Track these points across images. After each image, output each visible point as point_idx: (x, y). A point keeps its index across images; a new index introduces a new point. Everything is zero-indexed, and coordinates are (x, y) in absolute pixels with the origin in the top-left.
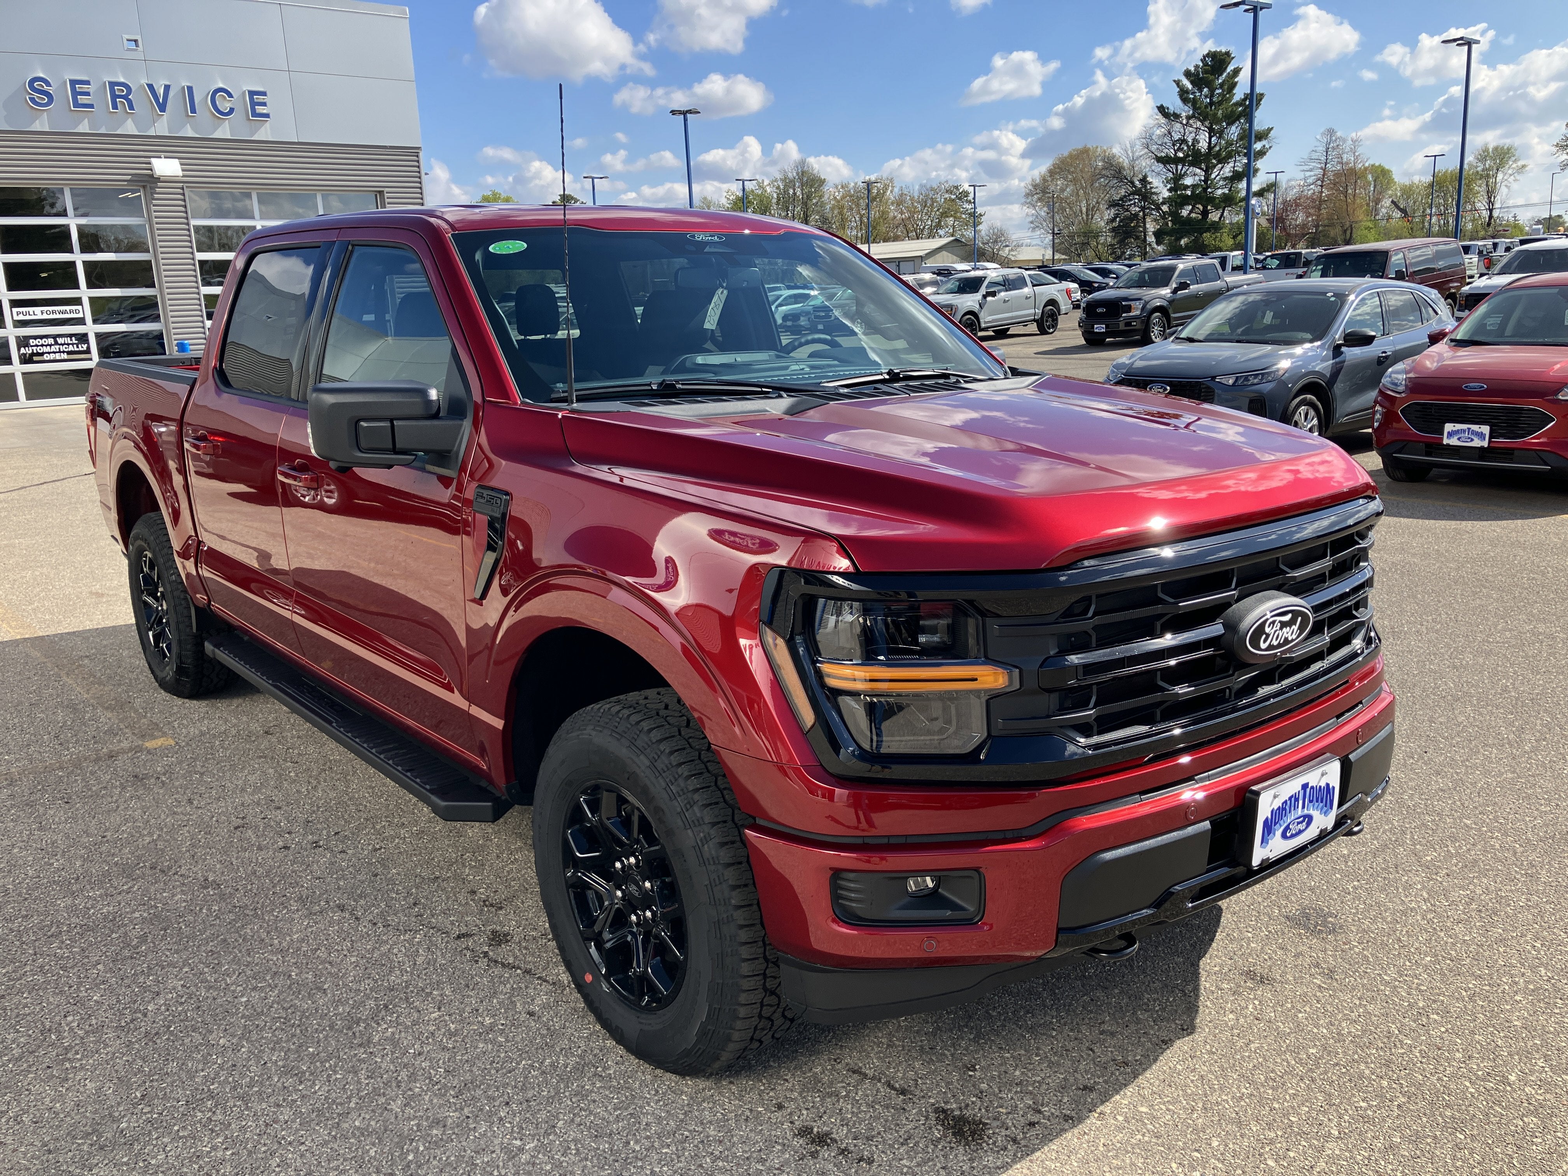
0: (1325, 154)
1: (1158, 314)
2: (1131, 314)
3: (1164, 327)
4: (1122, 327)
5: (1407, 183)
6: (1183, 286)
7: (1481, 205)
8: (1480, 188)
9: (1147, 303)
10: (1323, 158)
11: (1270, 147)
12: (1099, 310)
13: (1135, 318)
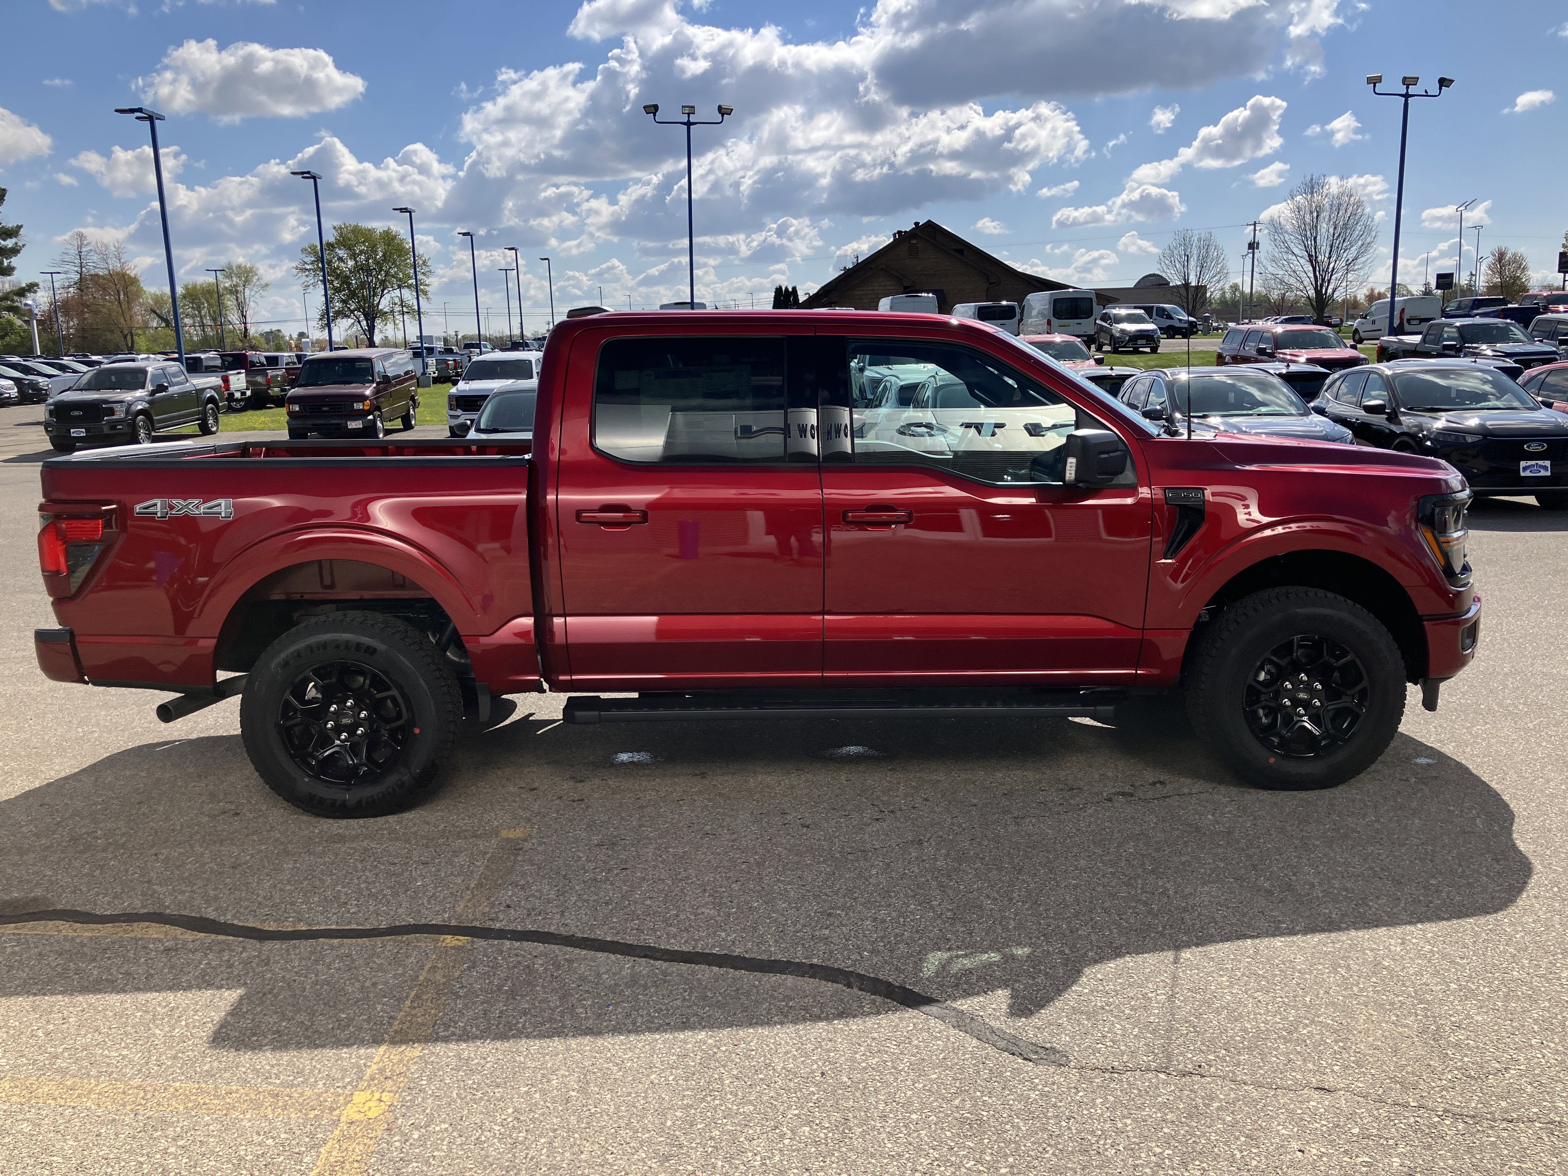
0: (78, 257)
1: (141, 417)
2: (114, 417)
3: (148, 430)
4: (106, 430)
5: (158, 293)
6: (161, 388)
7: (234, 317)
8: (230, 302)
9: (130, 405)
10: (77, 261)
11: (24, 245)
12: (76, 413)
13: (119, 421)
